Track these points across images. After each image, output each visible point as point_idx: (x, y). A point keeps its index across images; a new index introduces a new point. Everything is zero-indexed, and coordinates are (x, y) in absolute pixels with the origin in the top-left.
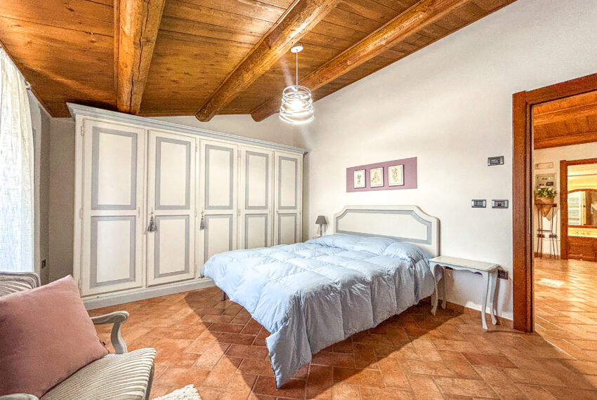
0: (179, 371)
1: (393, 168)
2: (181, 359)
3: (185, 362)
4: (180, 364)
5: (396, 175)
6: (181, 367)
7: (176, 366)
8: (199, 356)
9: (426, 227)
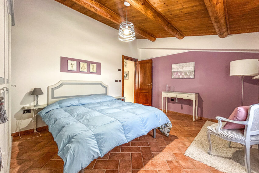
0: (183, 163)
1: (93, 65)
2: (176, 167)
3: (176, 164)
4: (179, 166)
5: (94, 68)
6: (180, 164)
7: (181, 166)
8: (168, 162)
9: (105, 89)
